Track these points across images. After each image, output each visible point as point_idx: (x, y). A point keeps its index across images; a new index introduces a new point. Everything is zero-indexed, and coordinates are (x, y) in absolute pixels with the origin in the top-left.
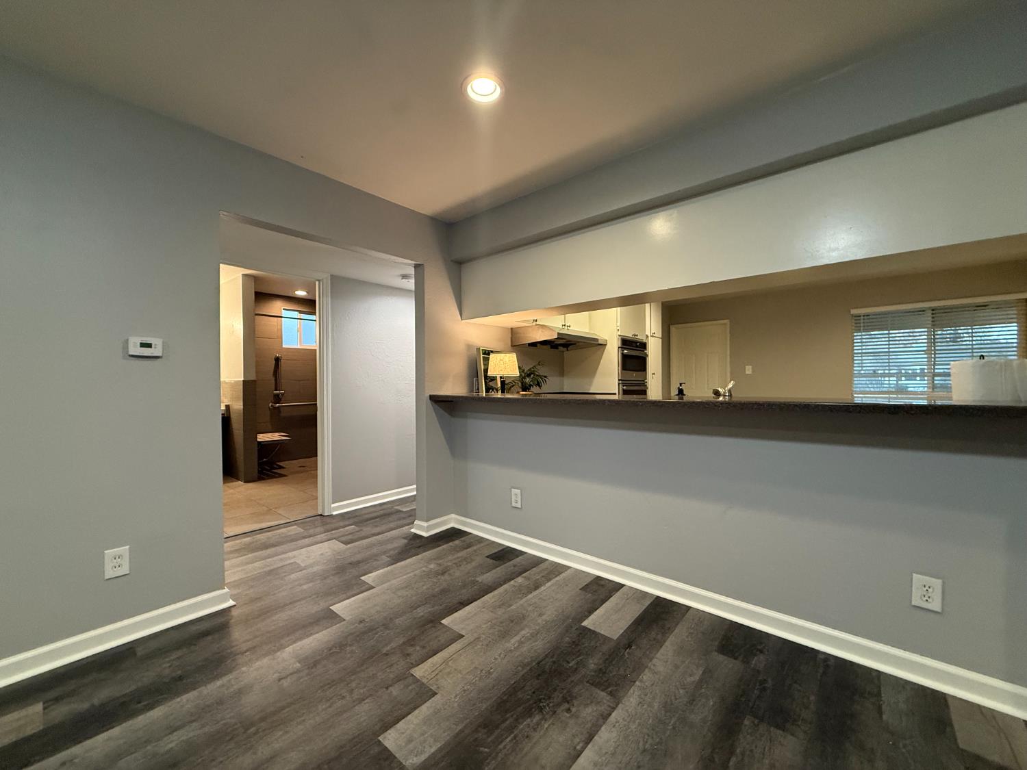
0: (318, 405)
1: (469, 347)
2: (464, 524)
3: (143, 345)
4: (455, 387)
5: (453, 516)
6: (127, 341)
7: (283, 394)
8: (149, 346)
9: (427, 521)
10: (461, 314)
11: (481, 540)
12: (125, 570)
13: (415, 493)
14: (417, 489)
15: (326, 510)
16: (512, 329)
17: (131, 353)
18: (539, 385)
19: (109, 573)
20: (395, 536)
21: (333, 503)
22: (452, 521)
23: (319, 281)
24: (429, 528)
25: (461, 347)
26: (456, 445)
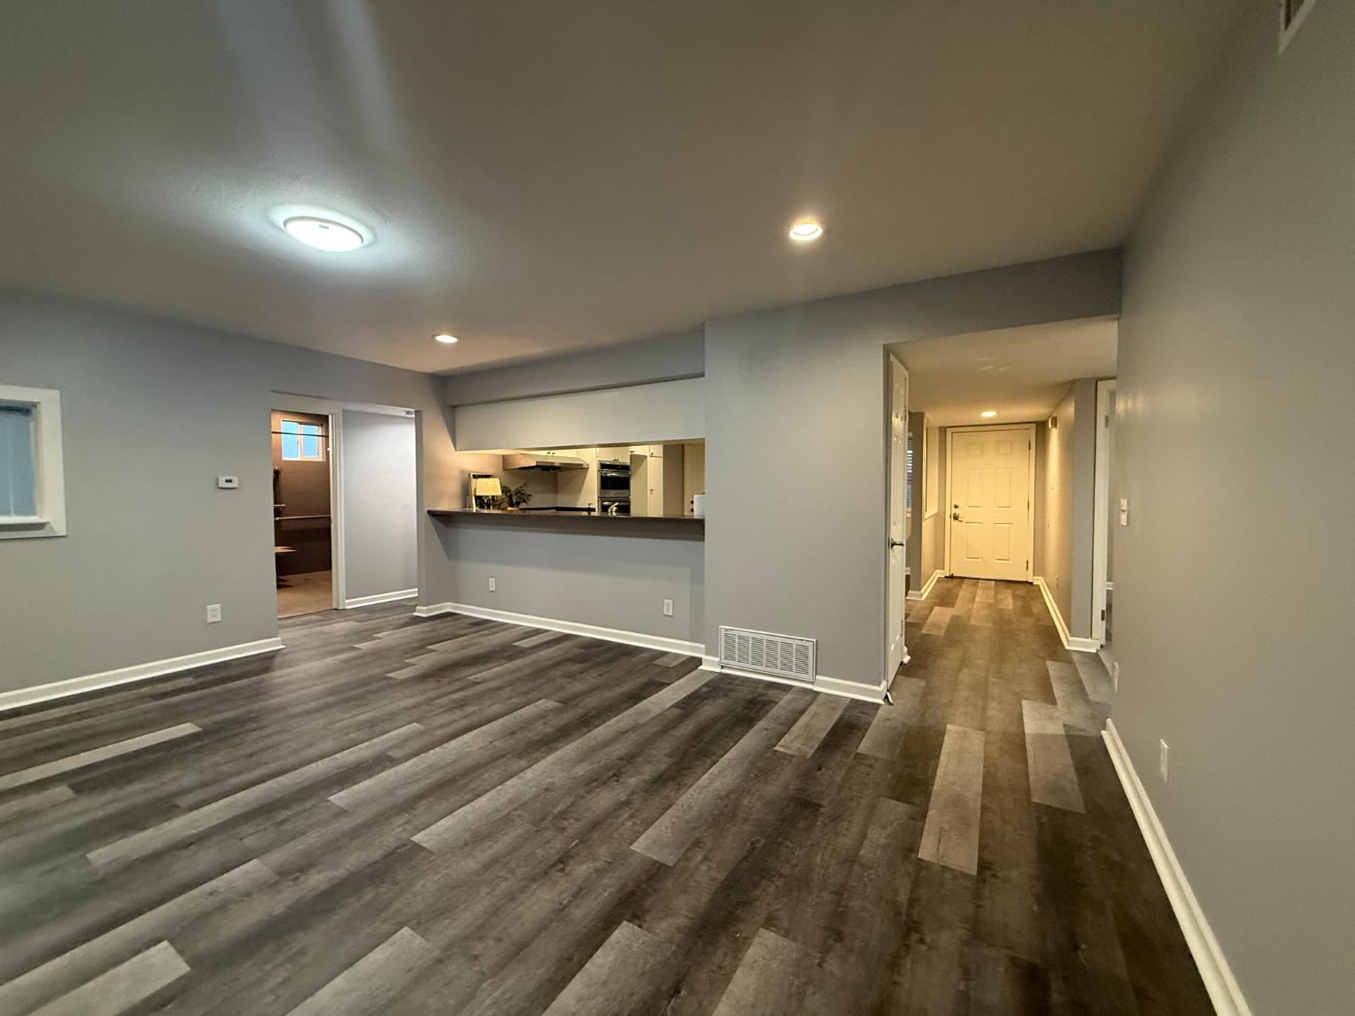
0: (332, 518)
1: (462, 472)
2: (456, 608)
3: (227, 481)
4: (450, 505)
5: (449, 603)
6: (217, 479)
7: (283, 508)
8: (230, 481)
9: (426, 606)
10: (455, 448)
11: (466, 617)
12: (219, 618)
13: (416, 595)
14: (419, 591)
15: (341, 603)
16: (503, 456)
17: (220, 486)
18: (524, 501)
19: (210, 620)
20: (402, 617)
21: (347, 599)
22: (448, 607)
23: (332, 415)
24: (427, 611)
25: (455, 474)
26: (451, 550)
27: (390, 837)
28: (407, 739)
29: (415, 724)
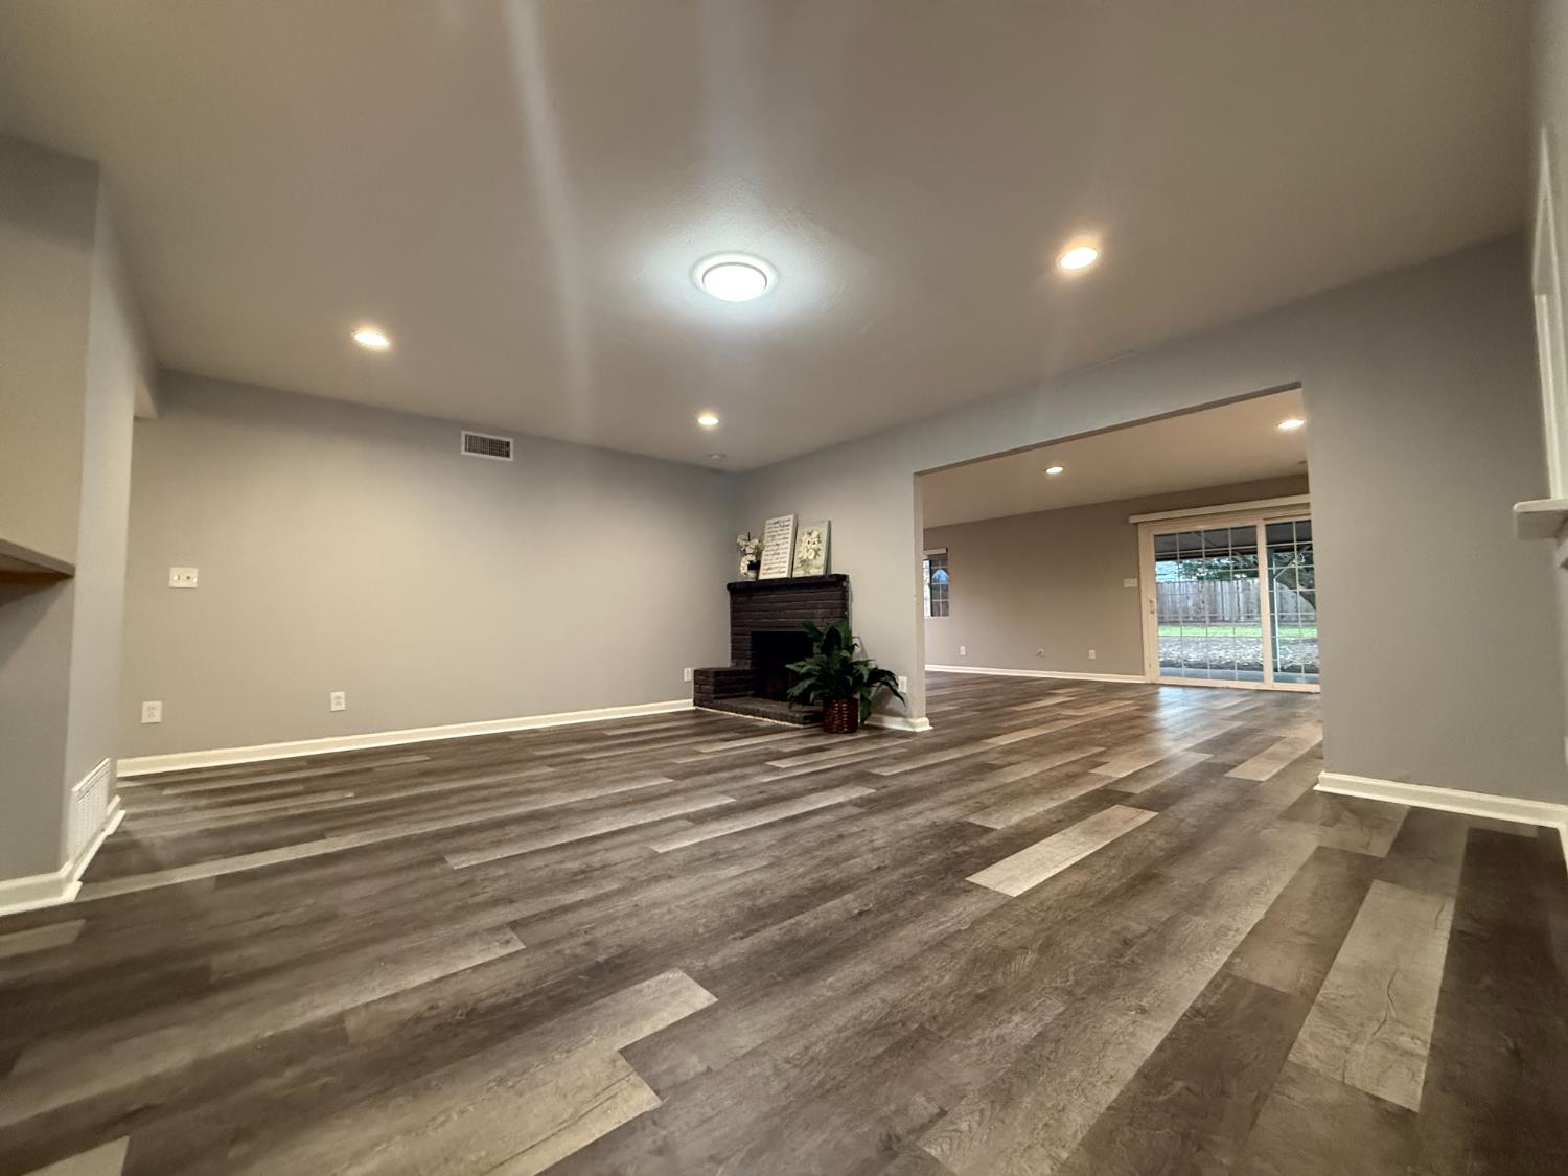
27: (682, 784)
28: (671, 836)
29: (660, 851)
